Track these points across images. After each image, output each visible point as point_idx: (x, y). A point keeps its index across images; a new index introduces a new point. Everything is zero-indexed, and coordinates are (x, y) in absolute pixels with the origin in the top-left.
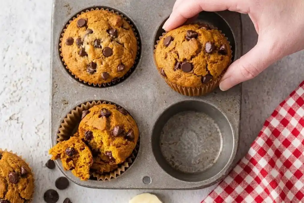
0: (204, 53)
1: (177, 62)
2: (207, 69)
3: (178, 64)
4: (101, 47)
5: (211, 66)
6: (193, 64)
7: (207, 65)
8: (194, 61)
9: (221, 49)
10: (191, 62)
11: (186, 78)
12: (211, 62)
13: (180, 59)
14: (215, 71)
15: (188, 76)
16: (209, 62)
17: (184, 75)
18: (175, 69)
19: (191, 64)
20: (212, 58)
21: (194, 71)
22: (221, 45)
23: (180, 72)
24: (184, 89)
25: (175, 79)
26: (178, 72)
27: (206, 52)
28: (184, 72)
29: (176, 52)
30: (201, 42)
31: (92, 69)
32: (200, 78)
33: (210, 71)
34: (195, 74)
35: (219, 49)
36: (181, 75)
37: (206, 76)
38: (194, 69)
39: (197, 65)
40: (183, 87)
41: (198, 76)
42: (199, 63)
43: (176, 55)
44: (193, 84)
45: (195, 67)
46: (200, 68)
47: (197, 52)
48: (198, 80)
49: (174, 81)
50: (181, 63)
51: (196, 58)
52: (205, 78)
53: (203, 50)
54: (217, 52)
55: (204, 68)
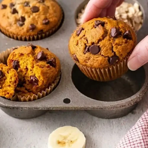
0: (110, 37)
1: (86, 46)
2: (113, 50)
3: (87, 47)
4: (30, 6)
5: (117, 48)
6: (100, 47)
7: (113, 47)
8: (101, 44)
9: (125, 34)
10: (98, 45)
11: (94, 60)
12: (116, 45)
13: (89, 44)
14: (120, 52)
15: (96, 58)
16: (114, 44)
17: (92, 57)
18: (85, 53)
19: (99, 46)
20: (117, 41)
21: (101, 53)
22: (126, 31)
23: (89, 55)
24: (93, 70)
25: (85, 61)
26: (88, 54)
27: (112, 37)
28: (93, 54)
29: (86, 39)
30: (107, 28)
31: (21, 23)
32: (107, 58)
33: (115, 52)
34: (102, 55)
35: (124, 34)
36: (90, 57)
37: (112, 57)
38: (101, 51)
39: (103, 47)
40: (93, 68)
41: (105, 57)
42: (105, 45)
43: (85, 40)
44: (101, 64)
45: (102, 49)
46: (107, 50)
47: (103, 37)
48: (105, 60)
49: (85, 63)
50: (90, 46)
51: (103, 41)
52: (111, 59)
53: (109, 35)
54: (122, 37)
55: (110, 50)
